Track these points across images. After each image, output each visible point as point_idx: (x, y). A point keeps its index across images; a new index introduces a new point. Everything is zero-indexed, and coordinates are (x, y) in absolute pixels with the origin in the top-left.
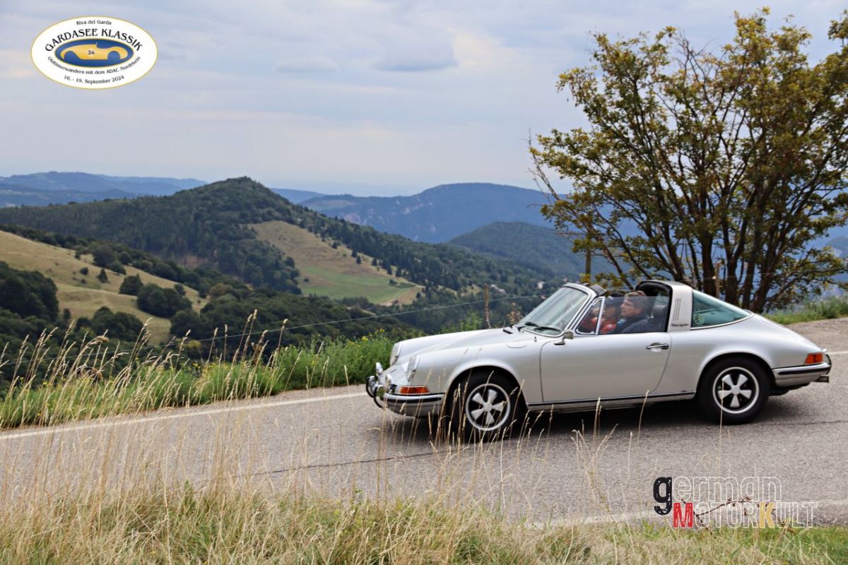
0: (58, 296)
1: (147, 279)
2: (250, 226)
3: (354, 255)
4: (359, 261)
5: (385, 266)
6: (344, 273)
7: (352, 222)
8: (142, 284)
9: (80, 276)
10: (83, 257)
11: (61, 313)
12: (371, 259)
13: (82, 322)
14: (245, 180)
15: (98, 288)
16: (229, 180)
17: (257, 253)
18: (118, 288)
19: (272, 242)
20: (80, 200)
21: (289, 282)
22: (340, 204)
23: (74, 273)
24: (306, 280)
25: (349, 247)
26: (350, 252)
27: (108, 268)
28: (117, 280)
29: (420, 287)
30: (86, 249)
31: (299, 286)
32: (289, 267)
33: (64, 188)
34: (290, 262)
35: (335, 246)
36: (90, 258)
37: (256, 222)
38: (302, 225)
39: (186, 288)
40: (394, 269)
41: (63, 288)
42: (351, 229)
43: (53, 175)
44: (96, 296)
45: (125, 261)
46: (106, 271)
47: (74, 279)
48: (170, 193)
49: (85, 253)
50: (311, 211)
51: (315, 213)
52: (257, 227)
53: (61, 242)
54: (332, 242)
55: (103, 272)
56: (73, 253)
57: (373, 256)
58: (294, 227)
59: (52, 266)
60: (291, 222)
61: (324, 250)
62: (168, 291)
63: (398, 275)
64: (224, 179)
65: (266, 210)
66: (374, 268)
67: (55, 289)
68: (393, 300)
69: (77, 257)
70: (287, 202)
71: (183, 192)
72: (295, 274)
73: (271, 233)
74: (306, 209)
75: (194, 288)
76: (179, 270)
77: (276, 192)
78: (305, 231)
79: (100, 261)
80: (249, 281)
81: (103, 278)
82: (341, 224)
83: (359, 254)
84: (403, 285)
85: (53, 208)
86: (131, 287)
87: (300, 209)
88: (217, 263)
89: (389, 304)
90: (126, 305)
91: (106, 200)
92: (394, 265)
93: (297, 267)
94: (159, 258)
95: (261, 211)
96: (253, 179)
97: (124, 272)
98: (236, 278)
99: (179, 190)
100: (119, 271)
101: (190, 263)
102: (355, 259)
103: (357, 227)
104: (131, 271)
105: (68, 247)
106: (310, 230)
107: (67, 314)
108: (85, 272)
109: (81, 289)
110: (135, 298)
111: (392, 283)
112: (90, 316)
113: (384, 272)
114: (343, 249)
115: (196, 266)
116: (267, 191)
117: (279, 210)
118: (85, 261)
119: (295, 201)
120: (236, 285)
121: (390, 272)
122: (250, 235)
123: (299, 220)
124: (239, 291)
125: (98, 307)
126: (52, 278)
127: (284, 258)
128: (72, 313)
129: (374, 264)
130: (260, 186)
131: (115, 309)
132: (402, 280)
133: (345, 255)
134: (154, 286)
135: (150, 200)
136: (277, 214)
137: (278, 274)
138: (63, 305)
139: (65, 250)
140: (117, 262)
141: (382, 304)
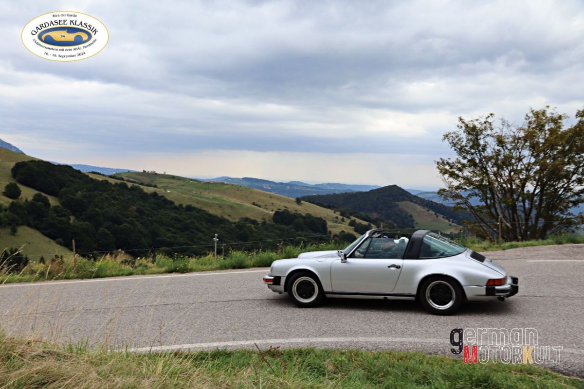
0: (328, 226)
1: (358, 221)
2: (397, 203)
3: (435, 214)
4: (437, 217)
5: (448, 219)
6: (432, 221)
7: (436, 202)
8: (356, 223)
9: (335, 219)
10: (336, 212)
11: (328, 232)
12: (442, 216)
13: (335, 236)
14: (395, 186)
15: (341, 224)
16: (389, 186)
17: (399, 213)
18: (347, 224)
19: (404, 209)
20: (337, 193)
21: (410, 223)
22: (431, 195)
23: (333, 218)
24: (417, 223)
25: (434, 211)
26: (434, 213)
27: (345, 216)
28: (348, 221)
29: (461, 227)
30: (337, 210)
31: (414, 225)
32: (410, 218)
33: (332, 188)
34: (411, 216)
35: (428, 211)
36: (339, 213)
37: (399, 201)
38: (416, 203)
39: (372, 225)
40: (451, 220)
41: (329, 223)
42: (434, 204)
43: (329, 184)
44: (341, 226)
45: (351, 214)
46: (345, 218)
47: (333, 220)
48: (368, 190)
49: (337, 211)
50: (419, 198)
51: (421, 198)
52: (399, 203)
53: (329, 207)
54: (427, 209)
55: (343, 218)
56: (333, 211)
57: (442, 214)
58: (413, 203)
59: (326, 216)
60: (411, 201)
61: (424, 212)
62: (365, 225)
63: (453, 222)
64: (387, 185)
65: (402, 197)
66: (443, 219)
67: (326, 224)
68: (450, 231)
69: (335, 213)
70: (410, 194)
71: (372, 190)
72: (413, 221)
73: (404, 205)
74: (417, 197)
75: (375, 225)
76: (370, 218)
77: (407, 190)
78: (417, 205)
79: (342, 214)
80: (395, 222)
81: (343, 220)
82: (431, 203)
83: (438, 214)
84: (454, 226)
85: (328, 196)
86: (352, 224)
87: (415, 197)
88: (384, 216)
89: (449, 233)
90: (350, 230)
91: (346, 193)
92: (451, 218)
93: (414, 218)
94: (363, 214)
95: (401, 197)
96: (398, 185)
97: (350, 218)
98: (390, 222)
99: (371, 189)
100: (349, 218)
101: (375, 215)
102: (436, 216)
103: (437, 204)
104: (353, 218)
105: (332, 209)
106: (419, 204)
107: (330, 232)
108: (337, 218)
109: (335, 224)
110: (353, 227)
111: (450, 225)
112: (338, 234)
113: (447, 221)
114: (431, 212)
115: (376, 217)
116: (403, 190)
117: (407, 197)
118: (337, 214)
119: (413, 194)
120: (390, 224)
121: (449, 221)
122: (397, 206)
123: (415, 201)
124: (391, 226)
125: (341, 231)
126: (326, 220)
127: (409, 215)
128: (332, 232)
129: (443, 218)
130: (400, 188)
131: (346, 231)
132: (454, 224)
133: (432, 214)
134: (360, 224)
135: (361, 193)
136: (407, 198)
137: (406, 221)
138: (329, 229)
139: (330, 210)
140: (348, 215)
141: (446, 233)
